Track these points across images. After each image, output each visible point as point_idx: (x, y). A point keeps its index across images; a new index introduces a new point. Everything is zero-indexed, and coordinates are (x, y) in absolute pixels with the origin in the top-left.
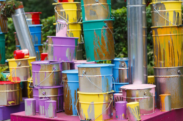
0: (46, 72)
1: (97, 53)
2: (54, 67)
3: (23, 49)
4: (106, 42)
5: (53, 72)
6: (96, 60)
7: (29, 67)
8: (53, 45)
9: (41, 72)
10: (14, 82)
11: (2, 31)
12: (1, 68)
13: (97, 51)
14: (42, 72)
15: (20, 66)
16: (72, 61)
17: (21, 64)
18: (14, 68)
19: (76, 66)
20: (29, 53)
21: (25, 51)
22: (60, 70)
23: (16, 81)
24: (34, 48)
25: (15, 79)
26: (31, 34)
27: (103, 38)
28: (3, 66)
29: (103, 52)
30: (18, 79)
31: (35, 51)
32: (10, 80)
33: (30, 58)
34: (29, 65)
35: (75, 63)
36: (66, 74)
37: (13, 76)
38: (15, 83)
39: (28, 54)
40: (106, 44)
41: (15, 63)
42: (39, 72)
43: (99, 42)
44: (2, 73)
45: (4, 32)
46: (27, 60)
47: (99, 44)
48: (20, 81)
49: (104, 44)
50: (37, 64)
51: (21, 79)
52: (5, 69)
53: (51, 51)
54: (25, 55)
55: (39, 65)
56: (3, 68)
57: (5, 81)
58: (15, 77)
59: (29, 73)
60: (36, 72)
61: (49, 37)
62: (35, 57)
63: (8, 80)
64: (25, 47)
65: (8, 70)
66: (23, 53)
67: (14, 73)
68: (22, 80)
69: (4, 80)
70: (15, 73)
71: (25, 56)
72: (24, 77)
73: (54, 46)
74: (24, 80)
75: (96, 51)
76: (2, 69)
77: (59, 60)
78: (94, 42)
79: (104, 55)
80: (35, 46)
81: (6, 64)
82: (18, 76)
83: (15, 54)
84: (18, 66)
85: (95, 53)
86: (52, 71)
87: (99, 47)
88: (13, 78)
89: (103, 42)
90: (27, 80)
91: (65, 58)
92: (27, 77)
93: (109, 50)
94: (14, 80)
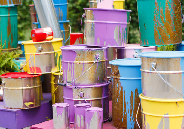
0: (84, 63)
1: (159, 34)
2: (97, 55)
3: (44, 27)
4: (172, 18)
5: (96, 63)
6: (158, 44)
7: (54, 53)
8: (94, 21)
9: (77, 62)
10: (32, 74)
11: (14, 3)
12: (13, 53)
13: (160, 30)
14: (79, 62)
15: (40, 51)
16: (121, 46)
17: (42, 49)
18: (32, 55)
19: (128, 54)
20: (52, 32)
21: (47, 30)
22: (105, 59)
23: (35, 73)
24: (59, 26)
25: (34, 70)
26: (55, 6)
27: (167, 11)
28: (15, 51)
29: (168, 32)
30: (38, 69)
31: (61, 29)
32: (25, 72)
33: (54, 40)
34: (54, 51)
35: (126, 48)
36: (117, 66)
37: (31, 66)
38: (34, 76)
39: (52, 35)
40: (173, 21)
41: (34, 47)
42: (74, 62)
43: (161, 17)
44: (14, 59)
45: (16, 4)
46: (51, 43)
47: (162, 20)
48: (41, 73)
49: (169, 21)
50: (71, 51)
51: (42, 70)
52: (18, 55)
53: (92, 31)
54: (47, 35)
55: (74, 52)
56: (15, 54)
57: (19, 72)
58: (33, 67)
59: (54, 61)
60: (68, 62)
61: (87, 10)
62: (61, 39)
63: (22, 71)
64: (47, 25)
65: (23, 56)
66: (44, 32)
67: (32, 61)
68: (44, 72)
69: (17, 70)
70: (34, 62)
71: (48, 38)
72: (46, 67)
73: (95, 23)
74: (47, 72)
75: (157, 30)
76: (13, 55)
77: (103, 45)
78: (155, 17)
79: (169, 36)
80: (60, 23)
81: (19, 47)
82: (38, 66)
83: (34, 35)
84: (37, 52)
85: (156, 33)
86: (94, 62)
87: (162, 25)
88: (30, 68)
89: (168, 17)
90: (51, 71)
91: (113, 41)
92: (50, 68)
93: (176, 29)
94: (31, 71)
